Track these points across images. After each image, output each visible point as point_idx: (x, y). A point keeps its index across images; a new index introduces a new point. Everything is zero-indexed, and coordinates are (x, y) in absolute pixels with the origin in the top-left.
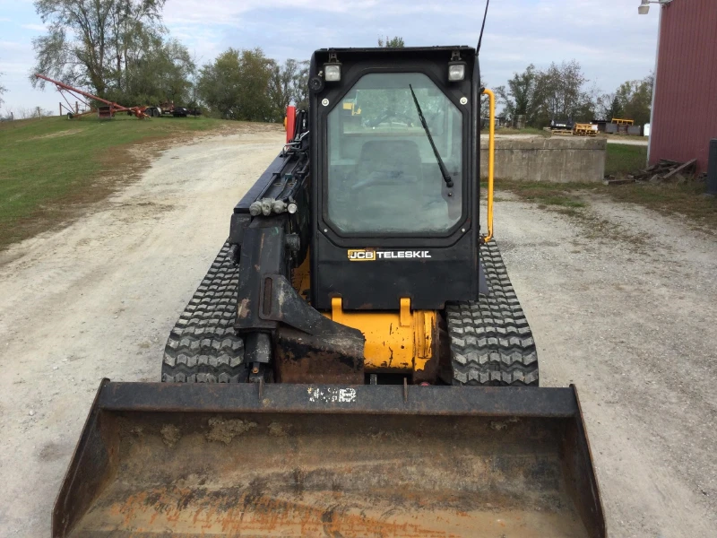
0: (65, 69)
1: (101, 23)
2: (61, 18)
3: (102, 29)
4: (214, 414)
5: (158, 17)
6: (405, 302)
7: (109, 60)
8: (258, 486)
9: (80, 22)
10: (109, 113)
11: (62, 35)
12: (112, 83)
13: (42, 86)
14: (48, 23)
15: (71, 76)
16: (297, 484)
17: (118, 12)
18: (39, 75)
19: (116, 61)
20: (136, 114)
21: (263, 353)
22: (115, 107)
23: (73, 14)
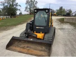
1: (31, 5)
2: (28, 5)
4: (22, 40)
5: (37, 5)
6: (41, 32)
8: (24, 47)
14: (26, 5)
15: (28, 10)
16: (27, 47)
17: (33, 4)
18: (25, 10)
21: (27, 35)
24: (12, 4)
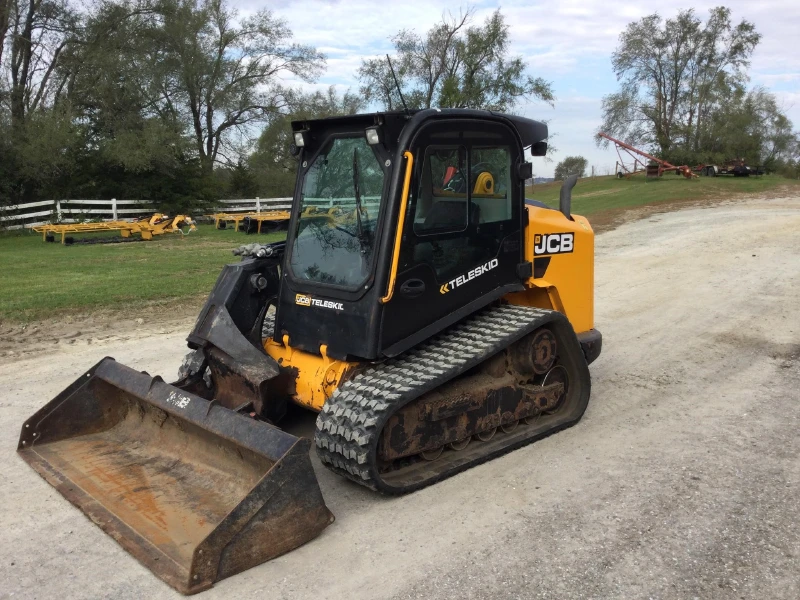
0: (632, 127)
1: (677, 76)
2: (637, 74)
3: (677, 82)
5: (745, 63)
6: (323, 348)
7: (681, 115)
9: (655, 77)
10: (656, 173)
11: (635, 91)
12: (680, 139)
13: (606, 144)
14: (623, 80)
15: (638, 133)
17: (699, 62)
18: (604, 135)
19: (688, 115)
20: (684, 173)
22: (665, 166)
23: (648, 69)
24: (469, 79)
